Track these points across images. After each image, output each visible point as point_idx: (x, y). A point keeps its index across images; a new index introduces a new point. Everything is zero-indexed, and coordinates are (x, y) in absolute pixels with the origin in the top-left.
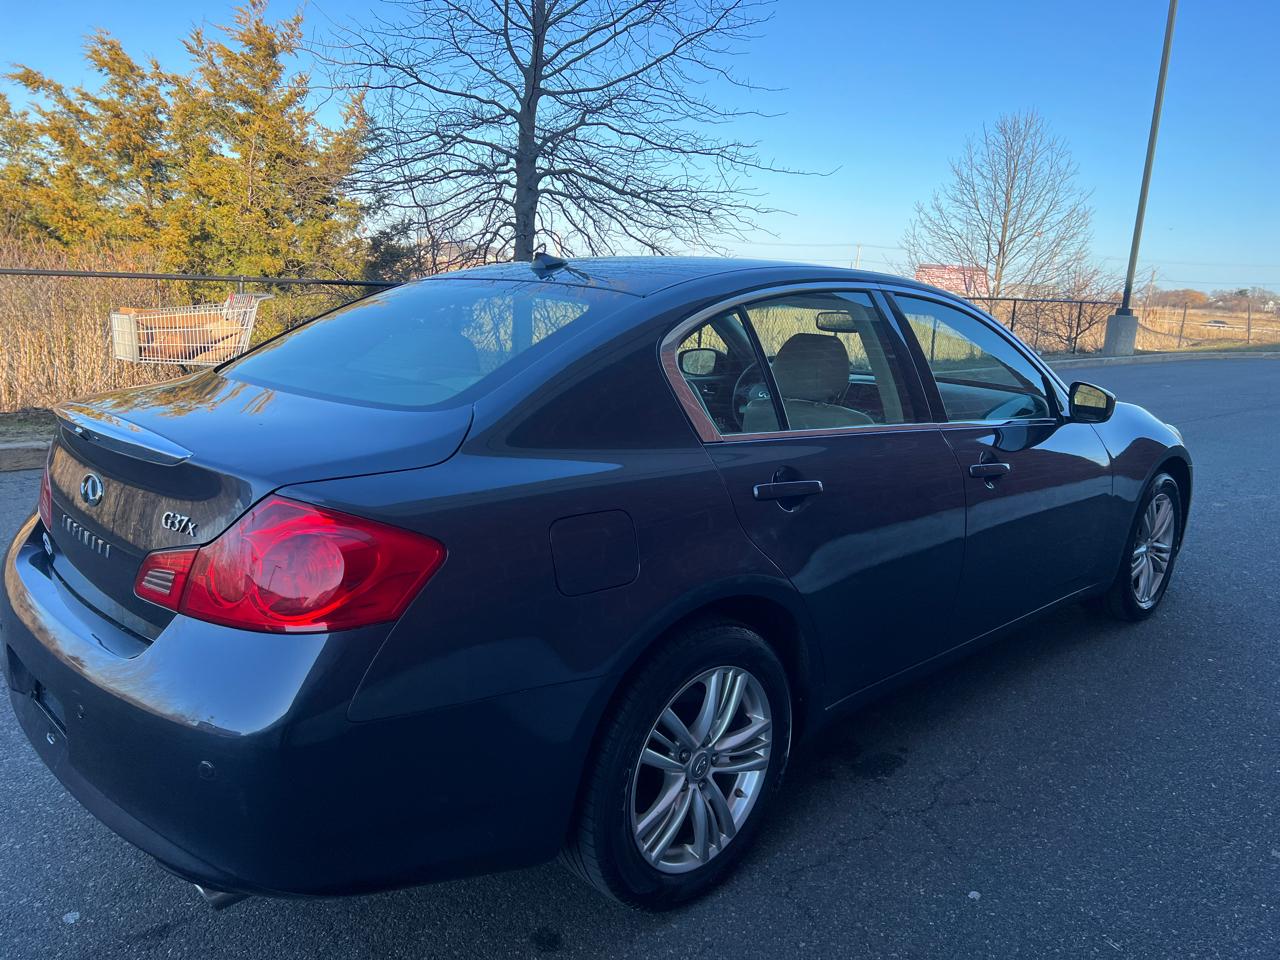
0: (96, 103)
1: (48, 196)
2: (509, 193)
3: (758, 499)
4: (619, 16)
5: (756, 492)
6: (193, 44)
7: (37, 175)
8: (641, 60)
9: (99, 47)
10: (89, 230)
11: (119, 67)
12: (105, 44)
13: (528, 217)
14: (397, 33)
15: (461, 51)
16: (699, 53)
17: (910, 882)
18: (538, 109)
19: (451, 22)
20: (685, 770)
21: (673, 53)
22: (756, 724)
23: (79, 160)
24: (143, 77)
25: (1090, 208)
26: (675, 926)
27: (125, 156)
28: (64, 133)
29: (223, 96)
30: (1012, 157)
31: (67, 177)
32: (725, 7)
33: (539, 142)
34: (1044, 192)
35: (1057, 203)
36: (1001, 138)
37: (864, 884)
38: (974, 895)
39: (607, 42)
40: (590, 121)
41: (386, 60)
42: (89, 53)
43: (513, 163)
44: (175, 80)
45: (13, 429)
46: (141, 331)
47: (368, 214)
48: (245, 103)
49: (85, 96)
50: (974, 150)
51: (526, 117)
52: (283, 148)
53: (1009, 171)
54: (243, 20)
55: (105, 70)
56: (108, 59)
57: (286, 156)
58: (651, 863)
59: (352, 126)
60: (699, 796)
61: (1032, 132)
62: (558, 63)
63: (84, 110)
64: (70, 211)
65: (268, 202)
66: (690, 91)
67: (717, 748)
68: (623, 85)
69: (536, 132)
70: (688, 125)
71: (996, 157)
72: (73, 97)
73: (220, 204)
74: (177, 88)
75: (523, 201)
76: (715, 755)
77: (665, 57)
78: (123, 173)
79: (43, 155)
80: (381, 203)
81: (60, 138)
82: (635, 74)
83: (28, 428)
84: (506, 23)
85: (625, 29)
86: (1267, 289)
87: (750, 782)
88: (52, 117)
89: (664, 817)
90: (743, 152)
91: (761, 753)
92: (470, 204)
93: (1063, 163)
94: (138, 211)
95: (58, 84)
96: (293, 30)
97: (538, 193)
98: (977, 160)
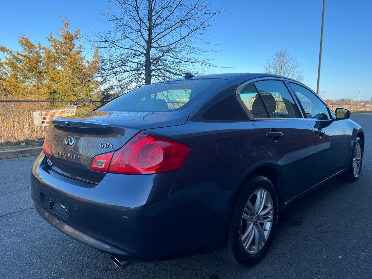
0: (22, 55)
1: (9, 82)
2: (143, 76)
3: (268, 137)
4: (172, 26)
5: (267, 135)
6: (50, 38)
7: (4, 77)
8: (179, 38)
9: (22, 40)
10: (21, 91)
11: (28, 45)
12: (24, 38)
13: (149, 82)
14: (109, 33)
15: (127, 37)
16: (195, 35)
17: (319, 255)
18: (151, 52)
19: (124, 29)
20: (252, 221)
21: (188, 35)
22: (269, 208)
23: (17, 72)
24: (35, 48)
25: (304, 76)
26: (253, 271)
27: (31, 70)
28: (13, 64)
29: (58, 52)
30: (280, 63)
31: (14, 77)
32: (202, 22)
33: (152, 61)
34: (290, 72)
35: (294, 75)
36: (277, 58)
37: (306, 256)
38: (340, 257)
39: (169, 32)
40: (165, 55)
41: (106, 40)
42: (19, 41)
43: (144, 68)
44: (45, 48)
45: (4, 147)
46: (43, 117)
47: (101, 84)
48: (65, 54)
49: (18, 54)
50: (270, 61)
51: (147, 55)
52: (77, 66)
53: (280, 67)
54: (63, 31)
55: (24, 46)
56: (25, 43)
57: (77, 68)
58: (246, 250)
59: (95, 59)
60: (256, 229)
61: (285, 55)
62: (156, 39)
63: (19, 57)
64: (15, 86)
65: (73, 81)
66: (193, 45)
67: (260, 215)
68: (173, 45)
69: (150, 58)
70: (193, 55)
71: (276, 63)
72: (15, 54)
73: (59, 82)
74: (45, 51)
75: (147, 78)
76: (259, 217)
77: (186, 36)
78: (30, 75)
79: (6, 71)
80: (104, 81)
81: (12, 66)
82: (178, 41)
83: (9, 147)
84: (141, 28)
85: (174, 29)
86: (350, 98)
87: (268, 226)
88: (10, 60)
89: (248, 236)
90: (209, 62)
91: (270, 217)
92: (132, 79)
93: (295, 64)
94: (35, 86)
95: (11, 50)
96: (77, 33)
97: (151, 76)
98: (271, 64)
